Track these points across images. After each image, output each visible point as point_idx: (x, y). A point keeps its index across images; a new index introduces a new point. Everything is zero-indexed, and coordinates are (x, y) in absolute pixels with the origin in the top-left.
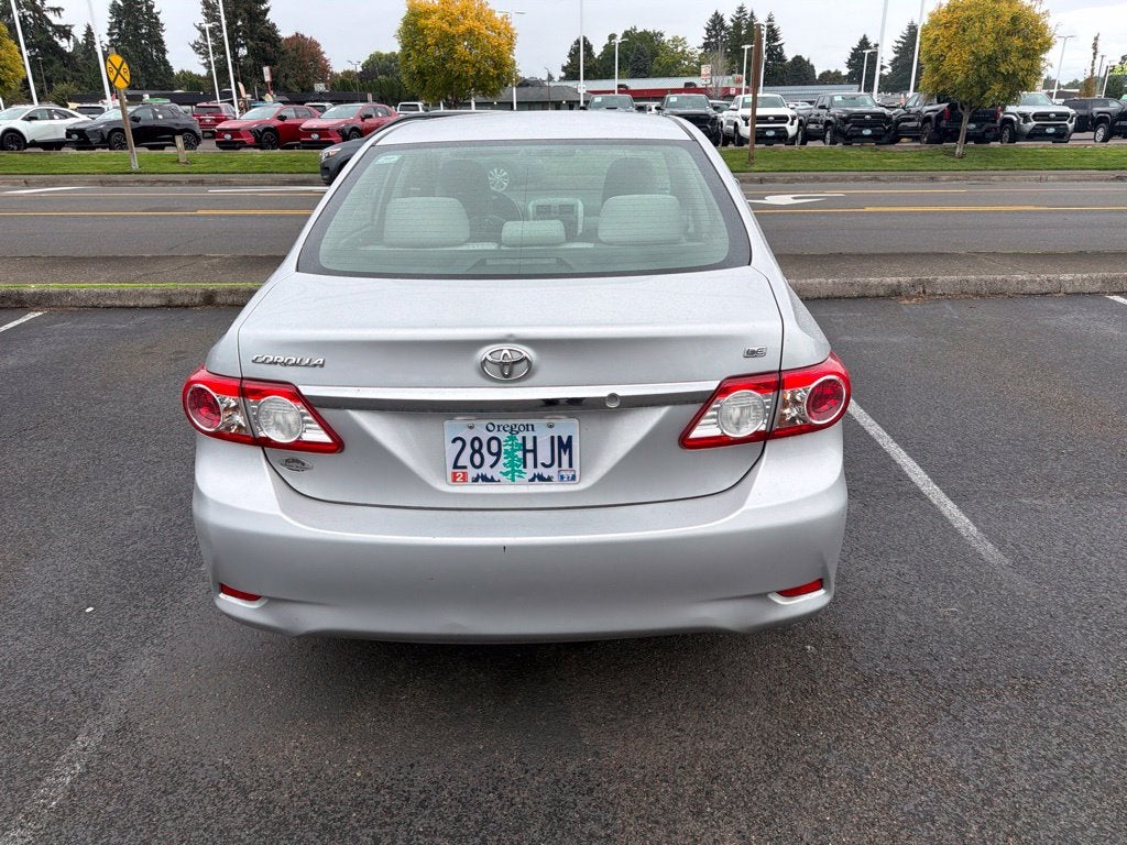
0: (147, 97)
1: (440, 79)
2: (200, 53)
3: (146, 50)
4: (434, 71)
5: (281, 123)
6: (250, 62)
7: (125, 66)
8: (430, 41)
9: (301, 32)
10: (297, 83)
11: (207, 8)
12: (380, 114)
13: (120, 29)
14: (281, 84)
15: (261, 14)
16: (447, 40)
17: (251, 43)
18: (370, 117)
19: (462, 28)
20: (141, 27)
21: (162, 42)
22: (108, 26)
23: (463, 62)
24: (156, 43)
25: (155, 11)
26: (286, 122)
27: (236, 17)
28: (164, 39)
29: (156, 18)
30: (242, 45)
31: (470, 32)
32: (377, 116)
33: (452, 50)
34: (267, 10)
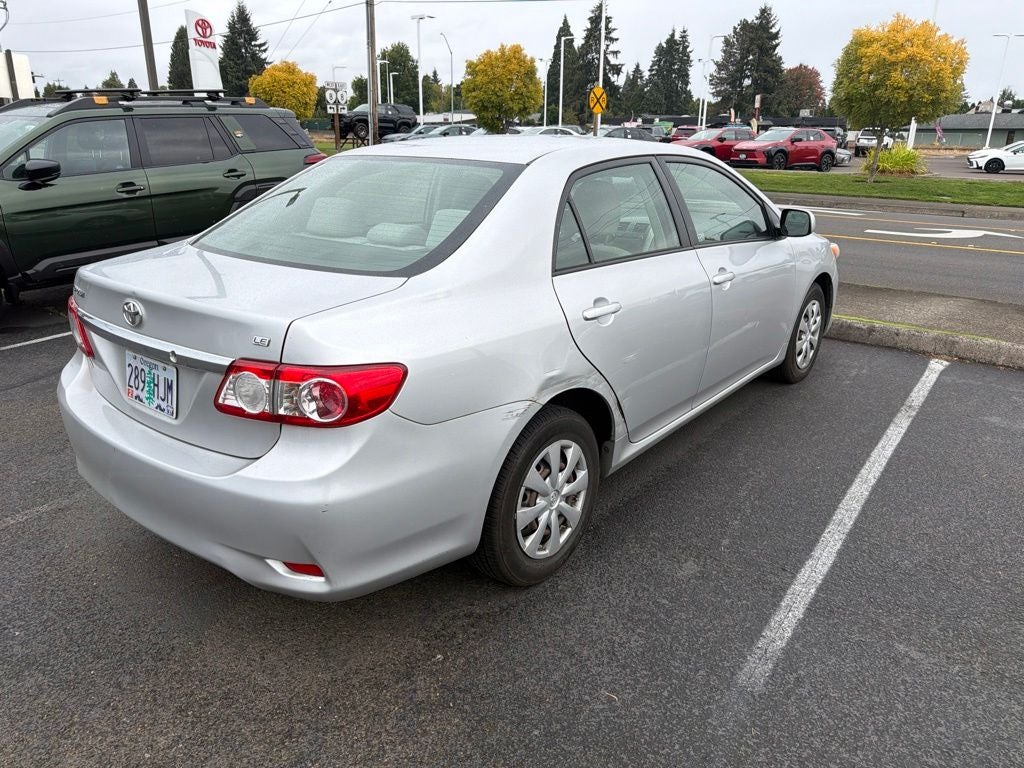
0: (657, 120)
1: (866, 106)
2: (712, 84)
3: (674, 82)
4: (863, 97)
5: (720, 144)
6: (751, 91)
7: (604, 96)
8: (865, 68)
9: (805, 64)
10: (789, 110)
11: (727, 46)
12: (812, 138)
13: (659, 65)
14: (773, 110)
15: (771, 49)
16: (884, 67)
17: (755, 75)
18: (800, 140)
19: (903, 55)
20: (675, 64)
21: (687, 75)
22: (651, 63)
23: (895, 89)
24: (683, 76)
25: (688, 50)
26: (725, 143)
27: (749, 52)
28: (690, 73)
29: (688, 57)
30: (748, 77)
31: (912, 59)
32: (808, 140)
33: (887, 77)
34: (777, 45)
